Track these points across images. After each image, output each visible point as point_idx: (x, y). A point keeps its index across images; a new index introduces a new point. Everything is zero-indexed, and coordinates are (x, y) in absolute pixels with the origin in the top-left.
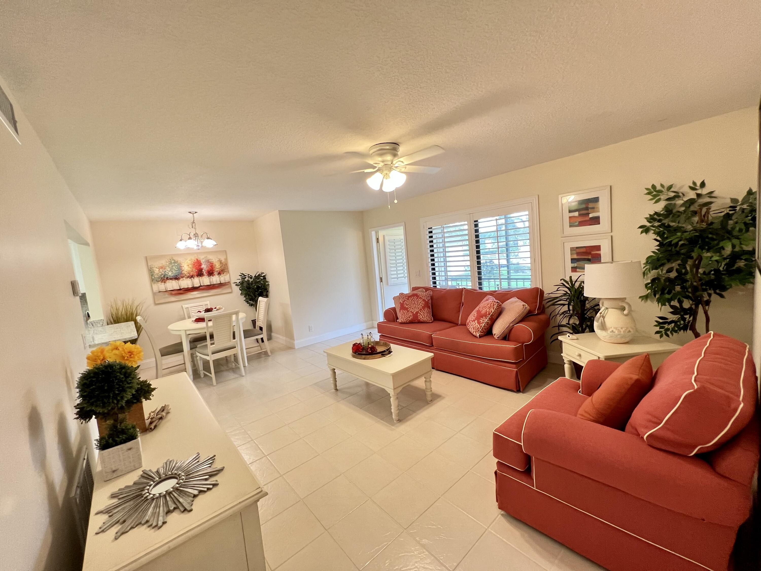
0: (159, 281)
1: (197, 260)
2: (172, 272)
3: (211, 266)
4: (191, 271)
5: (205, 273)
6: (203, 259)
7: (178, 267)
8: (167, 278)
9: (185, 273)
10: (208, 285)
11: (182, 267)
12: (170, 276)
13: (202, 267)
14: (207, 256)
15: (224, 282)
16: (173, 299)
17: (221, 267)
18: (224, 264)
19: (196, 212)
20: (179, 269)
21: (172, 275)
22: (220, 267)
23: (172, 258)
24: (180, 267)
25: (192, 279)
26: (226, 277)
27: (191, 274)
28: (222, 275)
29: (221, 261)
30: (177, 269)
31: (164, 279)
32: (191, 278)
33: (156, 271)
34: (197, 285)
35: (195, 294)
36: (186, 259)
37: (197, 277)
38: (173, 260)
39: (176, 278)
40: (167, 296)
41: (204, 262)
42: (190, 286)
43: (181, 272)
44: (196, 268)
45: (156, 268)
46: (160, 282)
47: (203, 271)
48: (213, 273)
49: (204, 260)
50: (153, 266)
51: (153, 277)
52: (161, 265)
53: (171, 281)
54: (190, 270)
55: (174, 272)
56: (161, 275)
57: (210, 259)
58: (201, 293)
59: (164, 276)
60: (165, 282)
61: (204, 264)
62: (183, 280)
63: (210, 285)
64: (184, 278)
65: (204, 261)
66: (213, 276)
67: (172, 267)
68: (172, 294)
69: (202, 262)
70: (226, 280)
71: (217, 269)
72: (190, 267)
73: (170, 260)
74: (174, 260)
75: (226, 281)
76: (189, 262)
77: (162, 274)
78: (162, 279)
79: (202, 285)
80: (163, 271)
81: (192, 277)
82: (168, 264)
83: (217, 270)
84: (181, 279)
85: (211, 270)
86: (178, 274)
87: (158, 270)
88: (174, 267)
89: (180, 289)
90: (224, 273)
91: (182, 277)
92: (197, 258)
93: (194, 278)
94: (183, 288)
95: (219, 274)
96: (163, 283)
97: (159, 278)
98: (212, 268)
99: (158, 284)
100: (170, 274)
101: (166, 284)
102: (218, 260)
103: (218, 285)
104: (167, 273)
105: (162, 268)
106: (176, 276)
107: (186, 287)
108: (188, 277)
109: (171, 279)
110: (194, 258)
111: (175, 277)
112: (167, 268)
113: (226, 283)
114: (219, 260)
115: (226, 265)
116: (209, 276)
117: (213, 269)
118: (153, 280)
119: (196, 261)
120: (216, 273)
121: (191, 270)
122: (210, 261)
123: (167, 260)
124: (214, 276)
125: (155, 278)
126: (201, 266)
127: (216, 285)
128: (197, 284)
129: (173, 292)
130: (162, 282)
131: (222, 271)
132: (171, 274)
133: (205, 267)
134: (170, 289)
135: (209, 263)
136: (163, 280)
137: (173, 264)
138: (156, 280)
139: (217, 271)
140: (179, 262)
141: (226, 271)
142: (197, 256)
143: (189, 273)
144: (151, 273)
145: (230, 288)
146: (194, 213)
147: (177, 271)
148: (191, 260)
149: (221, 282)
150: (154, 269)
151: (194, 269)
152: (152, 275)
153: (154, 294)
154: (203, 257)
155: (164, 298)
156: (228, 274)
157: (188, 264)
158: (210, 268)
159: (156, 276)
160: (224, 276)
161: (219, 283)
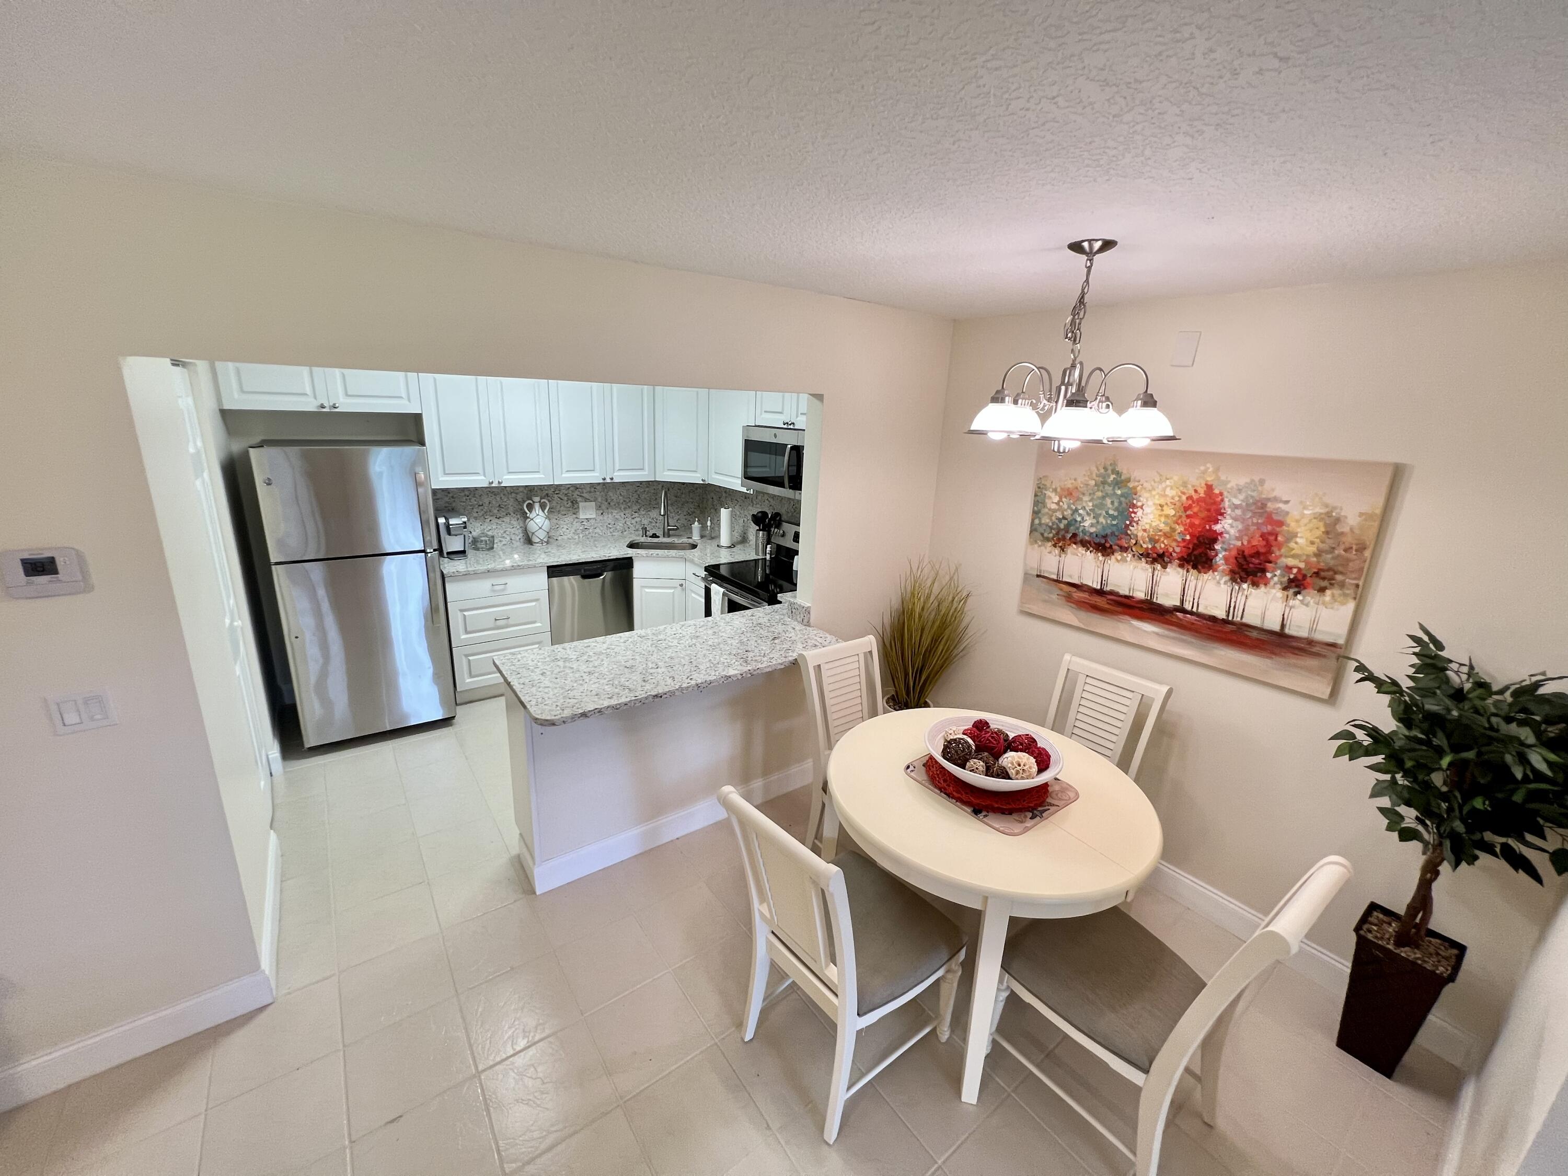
0: (1048, 539)
1: (1209, 488)
2: (1096, 517)
3: (1263, 536)
4: (1166, 535)
5: (1219, 559)
6: (1240, 491)
7: (1120, 503)
8: (1075, 535)
9: (1140, 534)
10: (1213, 619)
11: (1134, 506)
12: (1084, 532)
13: (1218, 528)
14: (1262, 482)
15: (1304, 634)
16: (1068, 615)
17: (1318, 554)
18: (1349, 540)
19: (1108, 245)
20: (1121, 513)
21: (1093, 530)
22: (1313, 549)
23: (1114, 464)
24: (1127, 509)
25: (1159, 567)
26: (1324, 613)
27: (1161, 547)
28: (1310, 596)
29: (1338, 520)
30: (1116, 509)
31: (1064, 538)
32: (1154, 561)
33: (1052, 501)
35: (1147, 631)
36: (1164, 480)
37: (1181, 566)
38: (1114, 471)
39: (1103, 546)
40: (1054, 597)
41: (1237, 507)
42: (1140, 595)
43: (1127, 527)
45: (1055, 490)
46: (1050, 544)
47: (1217, 546)
48: (1264, 571)
49: (1242, 497)
50: (1048, 484)
51: (1037, 521)
52: (1069, 484)
53: (1081, 550)
54: (1162, 526)
55: (1102, 520)
56: (1060, 520)
57: (1276, 500)
58: (1173, 638)
59: (1068, 526)
60: (1062, 549)
61: (1235, 519)
62: (1124, 560)
63: (1225, 622)
64: (1129, 556)
65: (1237, 502)
66: (1255, 584)
67: (1103, 498)
68: (1069, 598)
69: (1226, 503)
70: (1321, 628)
71: (1294, 556)
72: (1167, 516)
73: (1105, 469)
74: (1118, 473)
75: (1318, 637)
76: (1170, 493)
77: (1064, 518)
78: (1057, 534)
79: (1188, 606)
80: (1069, 507)
81: (1158, 558)
82: (1093, 483)
83: (1291, 562)
84: (1118, 556)
85: (1257, 554)
86: (1113, 534)
87: (1056, 499)
88: (1108, 501)
89: (1100, 592)
90: (1322, 590)
91: (1124, 549)
92: (1210, 479)
93: (1164, 567)
94: (1112, 593)
95: (1296, 584)
96: (1057, 550)
97: (1051, 528)
98: (1269, 545)
99: (1042, 548)
100: (1086, 524)
101: (1063, 556)
102: (1319, 510)
103: (1263, 637)
104: (1079, 519)
105: (1069, 493)
106: (1105, 537)
107: (1124, 591)
108: (1146, 555)
109: (1084, 544)
110: (1197, 480)
111: (1097, 540)
112: (1086, 498)
113: (1310, 642)
114: (1328, 514)
115: (1361, 548)
116: (1233, 580)
117: (1270, 552)
118: (1038, 530)
119: (1202, 494)
120: (1275, 576)
121: (1167, 529)
122: (1271, 506)
123: (1094, 469)
124: (1262, 589)
125: (1040, 524)
126: (1216, 522)
127: (1254, 634)
128: (1167, 595)
129: (1078, 595)
130: (1055, 546)
131: (1317, 574)
132: (1092, 525)
133: (1233, 532)
134: (1071, 576)
135: (1261, 515)
136: (1059, 540)
137: (1109, 489)
138: (1042, 534)
139: (1289, 568)
140: (1131, 485)
141: (1342, 585)
142: (1217, 470)
143: (1152, 540)
144: (1036, 503)
145: (1330, 676)
146: (1097, 245)
147: (1114, 517)
148: (1185, 484)
149: (1287, 631)
150: (1048, 493)
151: (1180, 529)
152: (1036, 513)
153: (1027, 575)
154: (1243, 480)
155: (1045, 601)
156: (1351, 606)
157: (1162, 501)
158: (1257, 541)
159: (1045, 520)
160: (1324, 603)
161: (1276, 627)
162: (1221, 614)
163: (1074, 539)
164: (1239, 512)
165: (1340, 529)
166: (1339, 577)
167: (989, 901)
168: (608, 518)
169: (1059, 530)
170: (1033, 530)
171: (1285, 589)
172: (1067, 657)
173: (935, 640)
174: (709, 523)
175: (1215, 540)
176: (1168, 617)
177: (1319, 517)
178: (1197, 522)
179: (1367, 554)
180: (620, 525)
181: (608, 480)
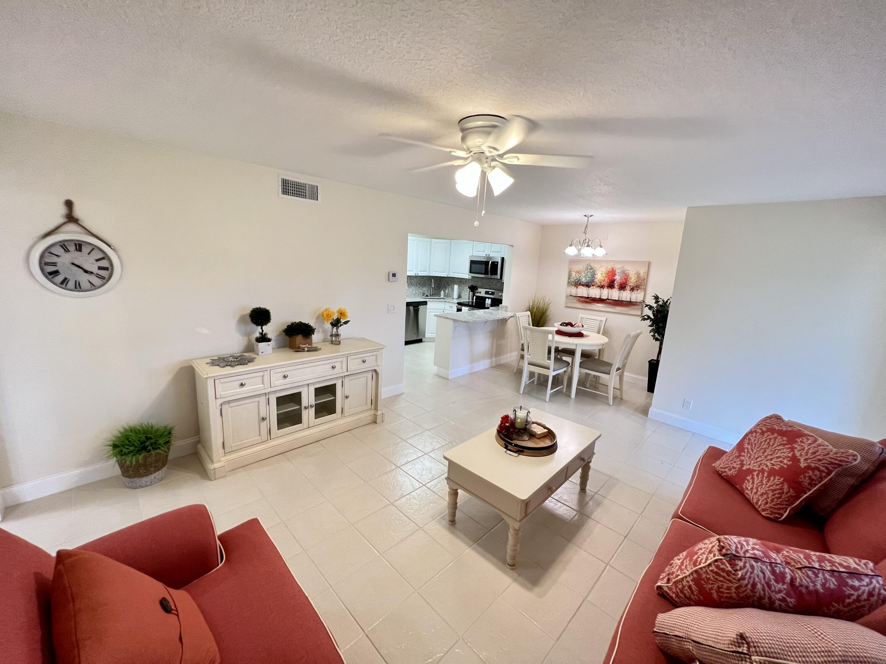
0: (573, 285)
1: (613, 268)
2: (586, 278)
4: (603, 281)
5: (616, 286)
6: (619, 268)
7: (592, 274)
8: (580, 283)
9: (597, 281)
10: (615, 300)
11: (595, 274)
12: (583, 282)
13: (615, 278)
14: (624, 267)
16: (579, 305)
17: (636, 282)
18: (642, 278)
19: (591, 216)
20: (592, 276)
21: (585, 281)
22: (635, 281)
23: (590, 264)
24: (594, 275)
25: (602, 289)
26: (639, 295)
27: (602, 284)
28: (635, 292)
29: (639, 274)
31: (577, 284)
32: (601, 288)
33: (574, 274)
34: (604, 297)
36: (602, 267)
37: (607, 288)
38: (590, 266)
39: (588, 285)
40: (575, 301)
41: (619, 272)
42: (598, 297)
43: (594, 280)
44: (609, 278)
45: (574, 272)
46: (573, 286)
47: (615, 282)
48: (626, 287)
50: (572, 270)
51: (569, 281)
52: (578, 270)
53: (582, 287)
54: (602, 279)
56: (576, 280)
57: (627, 270)
58: (607, 307)
59: (578, 281)
60: (577, 287)
61: (619, 275)
62: (593, 288)
63: (618, 301)
64: (594, 287)
66: (624, 291)
67: (587, 273)
68: (579, 301)
69: (617, 272)
70: (638, 298)
71: (632, 283)
72: (603, 276)
73: (588, 265)
74: (591, 266)
75: (638, 301)
76: (604, 270)
79: (609, 298)
80: (578, 276)
81: (602, 287)
82: (584, 269)
83: (631, 284)
84: (592, 287)
85: (624, 283)
86: (590, 282)
87: (575, 274)
88: (589, 273)
89: (588, 298)
90: (637, 290)
91: (593, 286)
92: (613, 266)
94: (591, 297)
95: (632, 289)
96: (575, 288)
97: (573, 282)
98: (626, 281)
99: (571, 288)
100: (583, 280)
101: (577, 289)
102: (636, 272)
104: (581, 279)
105: (578, 272)
106: (588, 283)
107: (594, 297)
108: (599, 286)
109: (583, 285)
110: (609, 267)
111: (586, 284)
112: (583, 273)
113: (636, 302)
114: (637, 273)
115: (644, 280)
116: (619, 290)
117: (626, 283)
118: (570, 283)
119: (611, 270)
120: (628, 288)
122: (626, 272)
123: (585, 265)
124: (626, 291)
126: (615, 276)
127: (625, 302)
129: (582, 299)
131: (636, 286)
133: (618, 279)
134: (579, 294)
135: (624, 274)
137: (589, 270)
139: (631, 286)
140: (594, 269)
141: (641, 288)
142: (614, 264)
143: (600, 283)
144: (569, 275)
145: (640, 309)
146: (589, 216)
147: (590, 278)
148: (607, 268)
149: (631, 301)
150: (572, 272)
151: (606, 279)
152: (569, 278)
153: (567, 297)
154: (620, 266)
155: (572, 302)
156: (643, 293)
157: (602, 272)
158: (624, 280)
159: (572, 280)
160: (639, 293)
161: (629, 300)
162: (617, 299)
163: (580, 284)
164: (619, 274)
165: (640, 276)
166: (641, 287)
167: (578, 346)
168: (411, 290)
169: (576, 282)
170: (568, 283)
171: (630, 291)
172: (580, 315)
173: (541, 317)
174: (447, 291)
175: (615, 281)
176: (605, 302)
177: (636, 274)
178: (610, 277)
179: (645, 281)
180: (414, 292)
181: (417, 275)
